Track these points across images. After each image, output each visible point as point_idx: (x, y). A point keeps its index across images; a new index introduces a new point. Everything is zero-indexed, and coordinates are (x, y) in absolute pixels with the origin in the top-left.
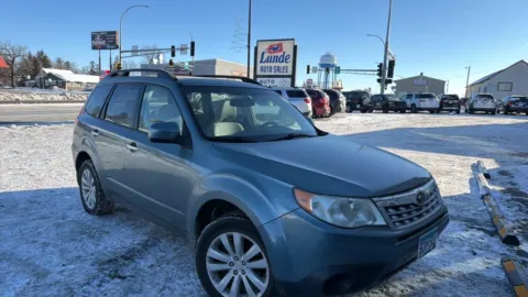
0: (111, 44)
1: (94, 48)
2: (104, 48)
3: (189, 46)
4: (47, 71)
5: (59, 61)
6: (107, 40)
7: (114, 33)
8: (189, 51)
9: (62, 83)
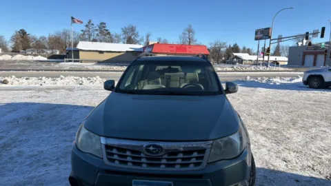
0: (266, 36)
1: (256, 39)
2: (261, 39)
3: (320, 31)
4: (235, 54)
5: (244, 48)
6: (264, 34)
7: (269, 28)
8: (320, 35)
9: (241, 61)
